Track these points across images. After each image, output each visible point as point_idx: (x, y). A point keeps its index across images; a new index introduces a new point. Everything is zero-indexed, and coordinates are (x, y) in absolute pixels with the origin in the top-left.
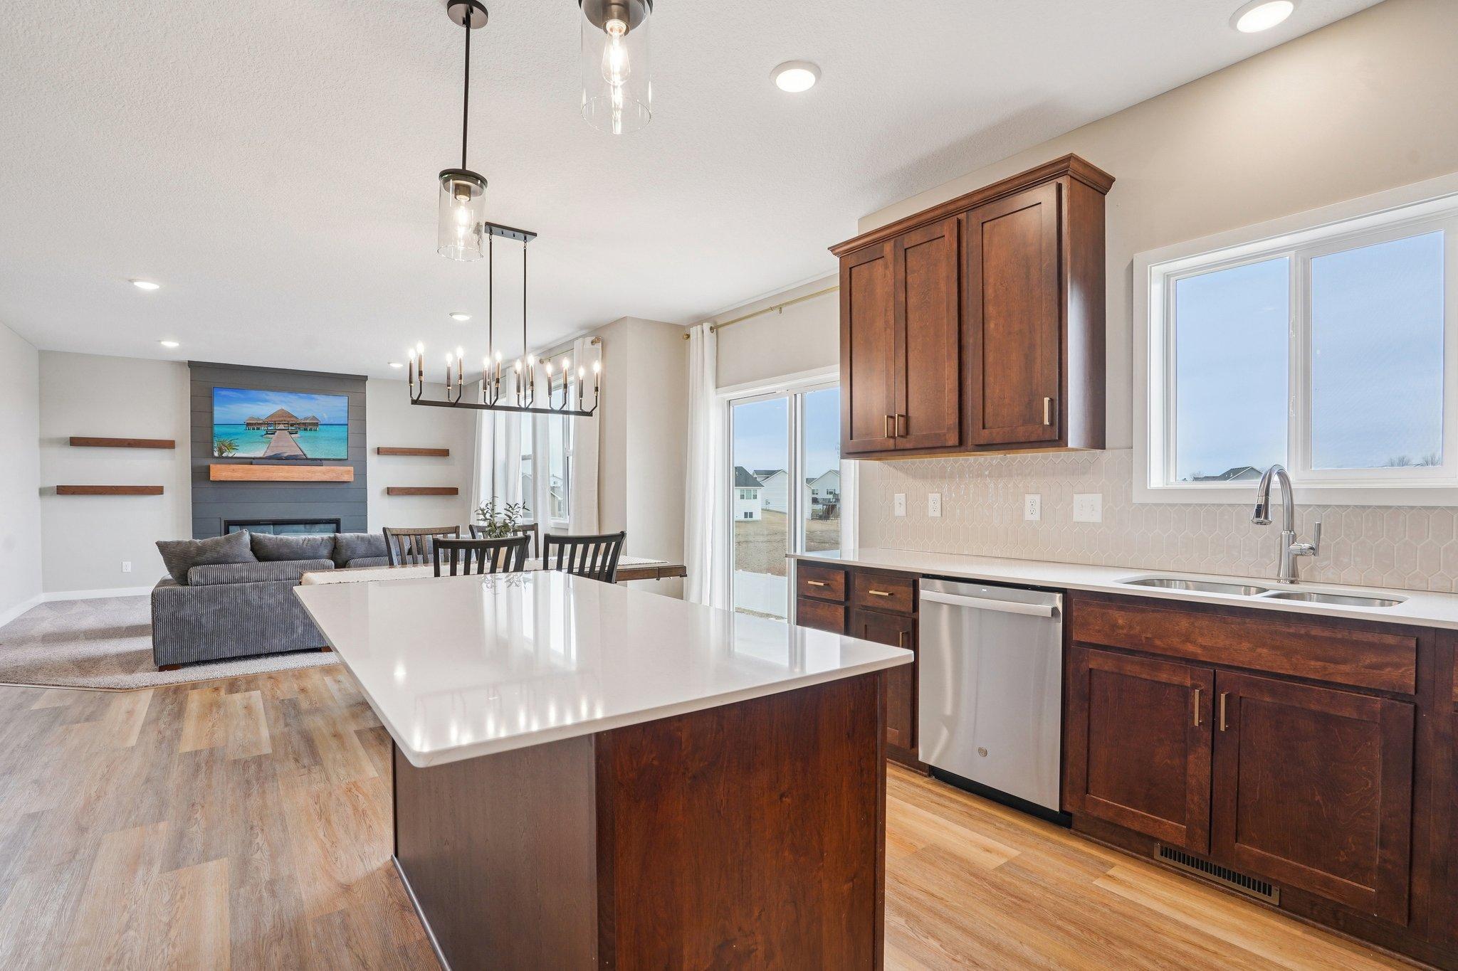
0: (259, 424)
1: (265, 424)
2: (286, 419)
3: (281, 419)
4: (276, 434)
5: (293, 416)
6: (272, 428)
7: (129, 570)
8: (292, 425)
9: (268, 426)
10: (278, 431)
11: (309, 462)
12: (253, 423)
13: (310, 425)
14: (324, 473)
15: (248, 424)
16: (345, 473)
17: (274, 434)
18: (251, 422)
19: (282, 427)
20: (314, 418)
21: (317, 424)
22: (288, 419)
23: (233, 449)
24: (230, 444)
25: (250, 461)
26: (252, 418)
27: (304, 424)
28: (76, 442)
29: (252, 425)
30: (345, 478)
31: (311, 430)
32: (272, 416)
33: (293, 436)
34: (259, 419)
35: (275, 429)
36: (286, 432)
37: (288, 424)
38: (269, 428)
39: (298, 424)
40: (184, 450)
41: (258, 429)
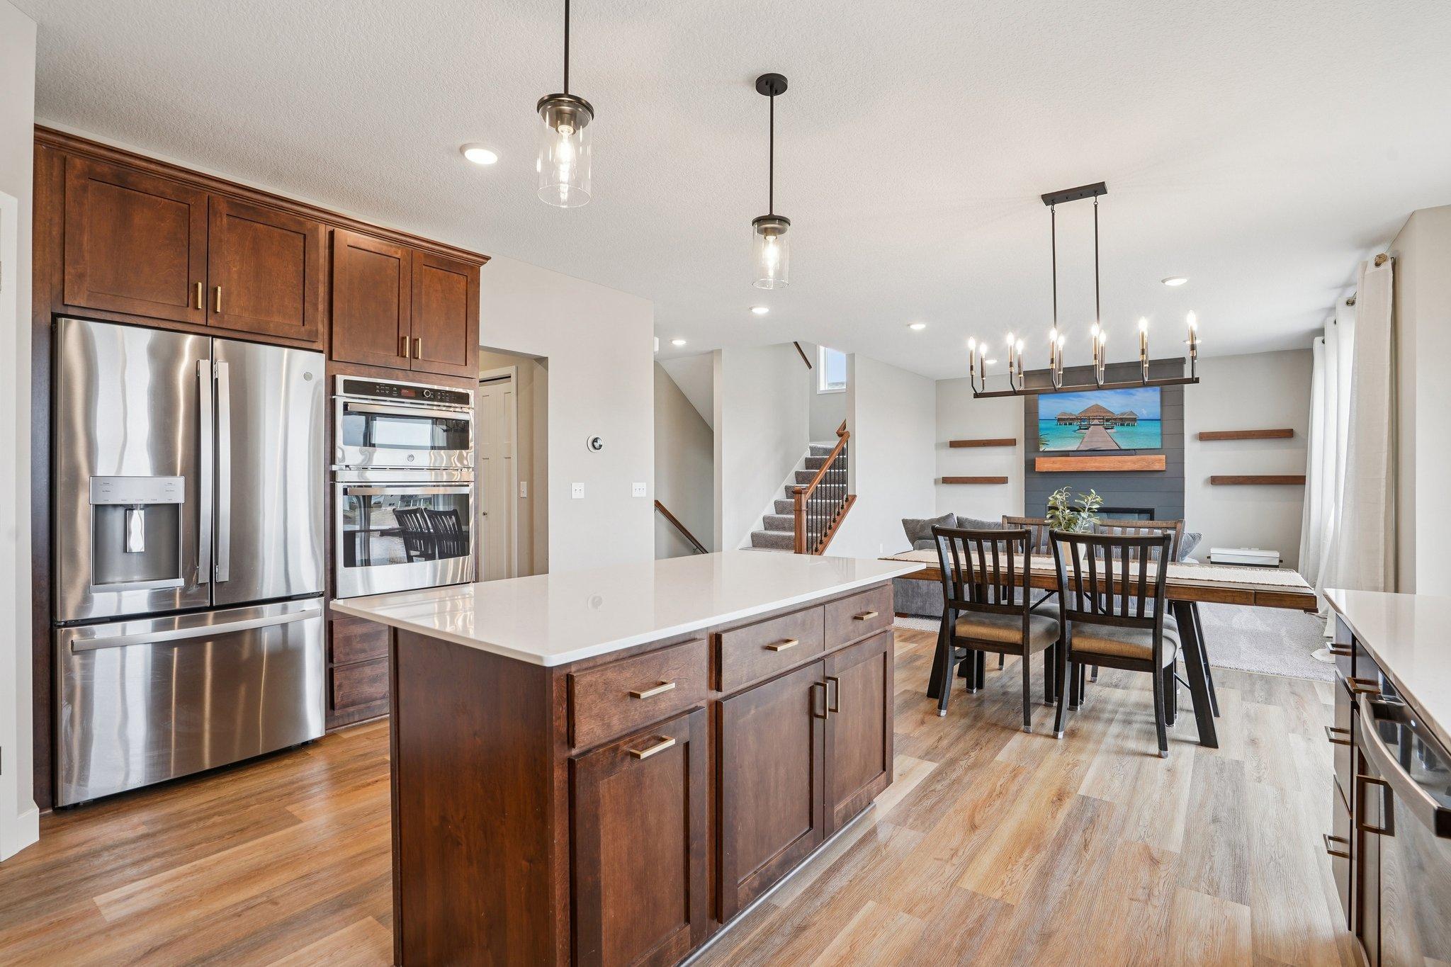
0: (1072, 419)
1: (1078, 419)
2: (1101, 414)
3: (1095, 414)
4: (1089, 429)
5: (1109, 412)
6: (1086, 423)
8: (1108, 420)
9: (1082, 422)
10: (1092, 427)
11: (1123, 452)
12: (1065, 419)
13: (1127, 421)
14: (1134, 463)
15: (1059, 420)
16: (1158, 462)
17: (1087, 429)
18: (1063, 417)
19: (1096, 422)
20: (1132, 413)
21: (1135, 420)
22: (1104, 414)
25: (1066, 454)
26: (1065, 414)
27: (1121, 419)
29: (1064, 421)
30: (1157, 467)
31: (1128, 425)
32: (1086, 411)
33: (1108, 431)
34: (1071, 414)
35: (1089, 425)
36: (1101, 426)
37: (1103, 419)
38: (1083, 423)
39: (1114, 419)
40: (1021, 447)
41: (1070, 424)
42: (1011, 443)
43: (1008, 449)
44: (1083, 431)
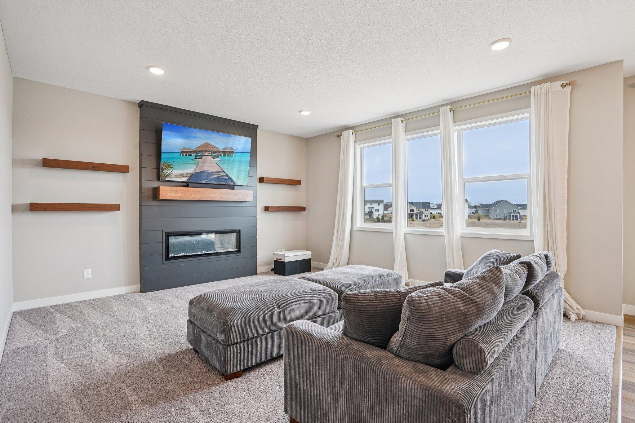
0: (190, 152)
1: (194, 152)
2: (210, 149)
3: (206, 149)
4: (203, 158)
5: (215, 147)
6: (200, 154)
7: (90, 276)
8: (214, 153)
10: (204, 156)
12: (185, 152)
13: (227, 153)
15: (182, 152)
17: (201, 158)
18: (184, 151)
19: (207, 154)
20: (231, 148)
21: (233, 152)
22: (212, 149)
23: (171, 168)
24: (169, 165)
26: (185, 148)
27: (224, 152)
28: (48, 163)
29: (186, 153)
32: (200, 147)
33: (215, 159)
34: (190, 149)
35: (202, 155)
36: (210, 157)
37: (211, 152)
38: (198, 155)
39: (218, 152)
40: (134, 174)
41: (189, 155)
42: (123, 169)
43: (119, 176)
44: (198, 159)
